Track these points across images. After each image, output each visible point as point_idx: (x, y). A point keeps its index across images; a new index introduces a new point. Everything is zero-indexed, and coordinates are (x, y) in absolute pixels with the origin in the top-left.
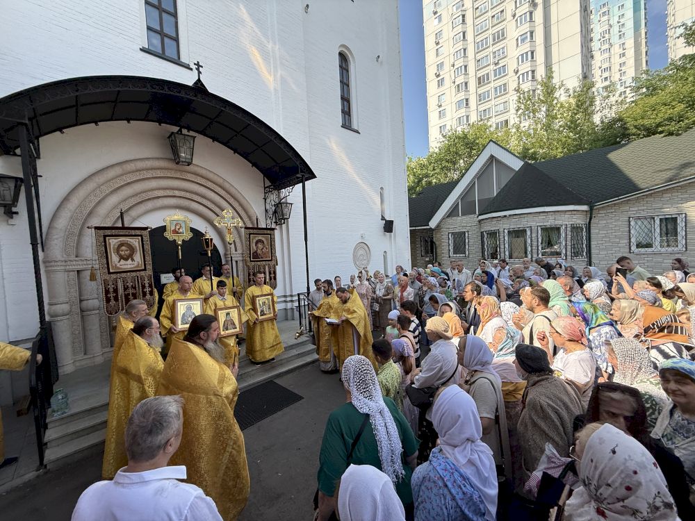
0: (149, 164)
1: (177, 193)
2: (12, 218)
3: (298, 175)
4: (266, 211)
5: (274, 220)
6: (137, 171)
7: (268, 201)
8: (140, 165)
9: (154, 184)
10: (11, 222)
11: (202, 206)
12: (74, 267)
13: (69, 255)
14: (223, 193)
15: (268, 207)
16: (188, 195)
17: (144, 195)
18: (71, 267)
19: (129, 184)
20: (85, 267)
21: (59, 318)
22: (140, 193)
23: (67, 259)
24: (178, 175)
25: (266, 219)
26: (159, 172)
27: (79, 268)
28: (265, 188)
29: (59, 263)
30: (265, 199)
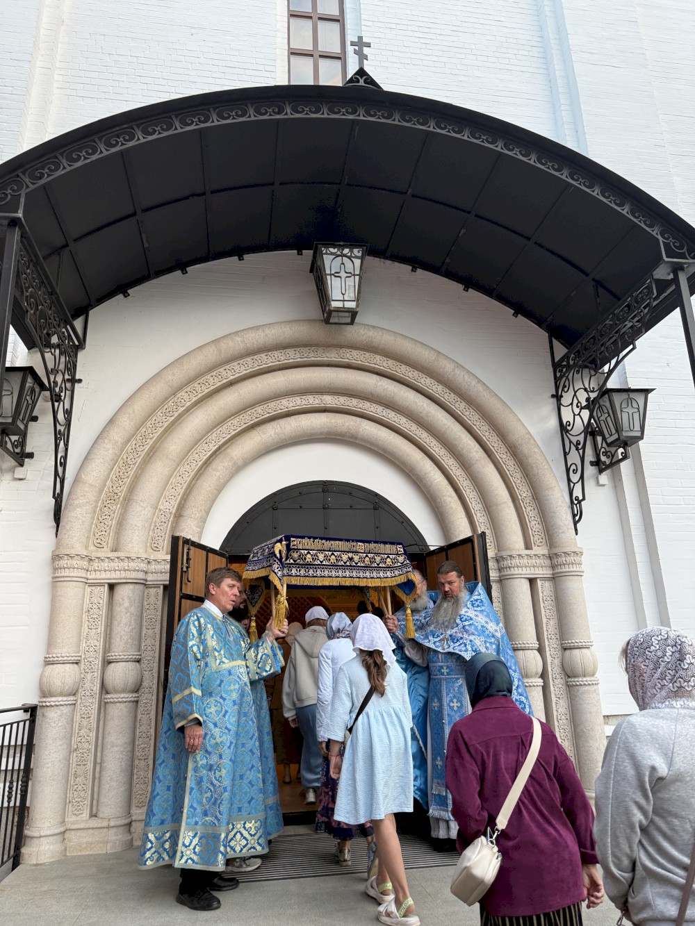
1: (329, 400)
2: (22, 465)
3: (662, 273)
4: (564, 428)
5: (590, 456)
7: (567, 399)
10: (20, 472)
11: (384, 429)
12: (103, 575)
13: (99, 546)
14: (436, 389)
15: (567, 416)
16: (353, 404)
17: (259, 409)
18: (98, 575)
19: (231, 384)
20: (123, 574)
21: (52, 700)
22: (252, 405)
23: (93, 555)
24: (333, 356)
25: (565, 454)
26: (291, 352)
27: (113, 577)
28: (556, 366)
29: (75, 562)
30: (558, 397)
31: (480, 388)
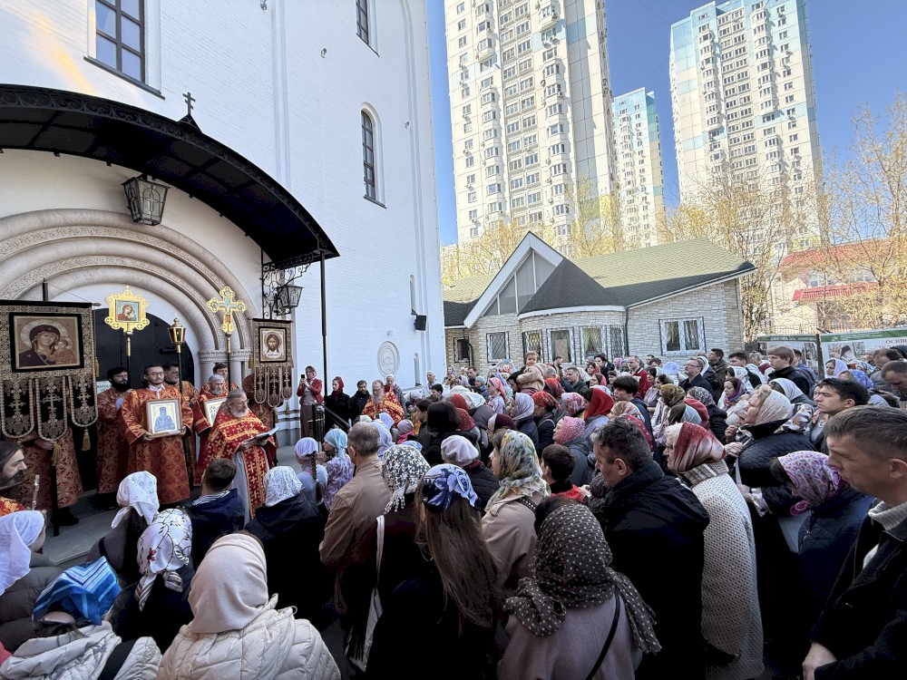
0: (87, 217)
1: (129, 262)
3: (316, 252)
4: (264, 295)
5: (275, 309)
6: (66, 225)
7: (267, 282)
8: (71, 217)
9: (93, 246)
11: (166, 284)
15: (266, 290)
16: (146, 267)
19: (48, 243)
22: (67, 258)
25: (263, 307)
26: (102, 229)
28: (263, 265)
30: (263, 280)
31: (227, 272)
